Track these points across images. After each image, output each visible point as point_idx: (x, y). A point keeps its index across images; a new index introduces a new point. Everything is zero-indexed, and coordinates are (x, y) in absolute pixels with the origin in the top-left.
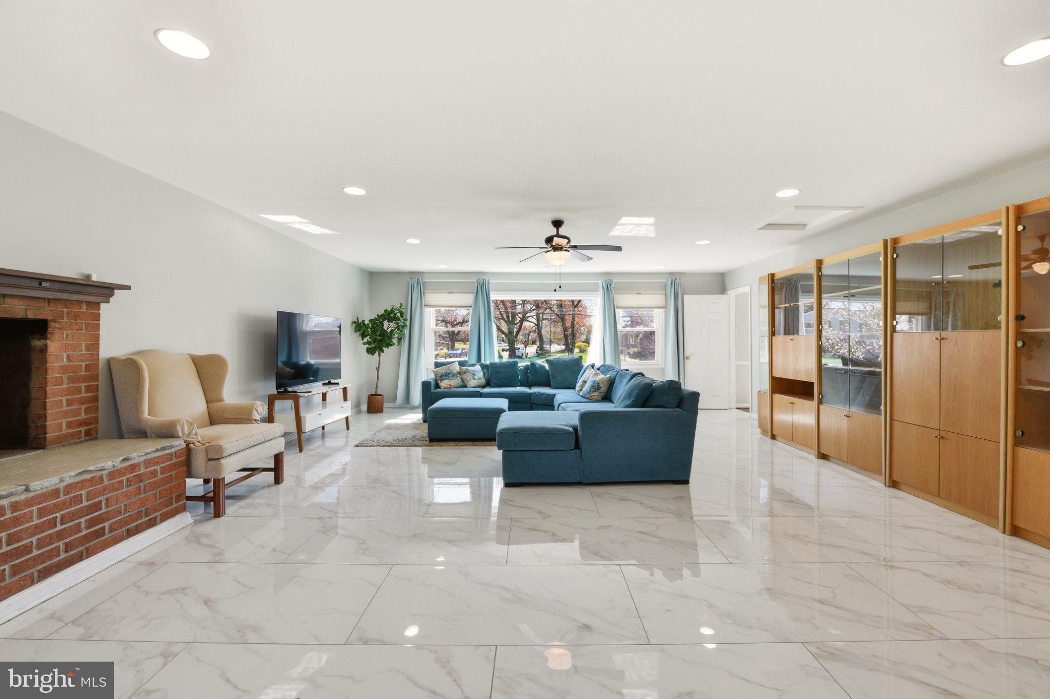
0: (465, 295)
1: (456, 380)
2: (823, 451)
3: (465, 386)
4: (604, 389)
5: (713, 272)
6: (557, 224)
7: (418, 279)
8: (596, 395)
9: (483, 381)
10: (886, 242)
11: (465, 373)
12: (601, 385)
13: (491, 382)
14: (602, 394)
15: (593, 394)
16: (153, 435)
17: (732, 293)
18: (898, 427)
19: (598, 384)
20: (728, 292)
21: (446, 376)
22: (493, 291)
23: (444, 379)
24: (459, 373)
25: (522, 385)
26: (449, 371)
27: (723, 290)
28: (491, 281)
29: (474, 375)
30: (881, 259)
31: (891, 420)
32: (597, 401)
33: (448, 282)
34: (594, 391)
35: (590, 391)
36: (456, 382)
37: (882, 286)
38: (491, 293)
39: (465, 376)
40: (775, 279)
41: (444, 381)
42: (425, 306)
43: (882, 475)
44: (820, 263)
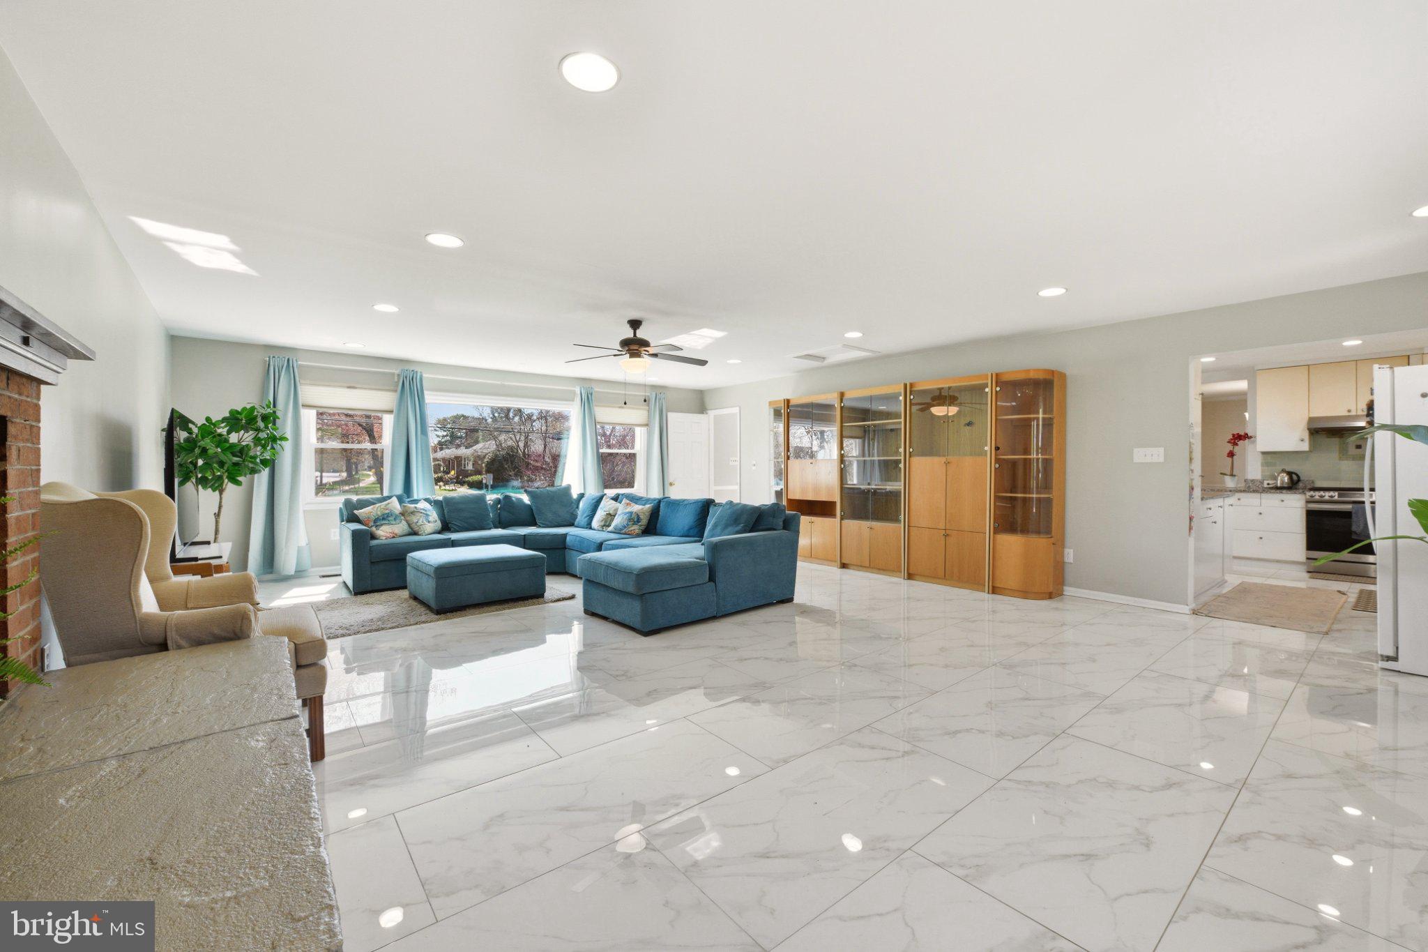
0: (380, 393)
1: (401, 525)
2: (844, 561)
3: (415, 533)
4: (644, 521)
5: (691, 388)
6: (635, 324)
7: (288, 360)
8: (636, 529)
9: (439, 525)
10: (905, 386)
11: (413, 513)
12: (642, 517)
13: (450, 525)
14: (643, 528)
15: (632, 528)
16: (183, 643)
17: (712, 413)
18: (914, 532)
19: (638, 516)
20: (709, 412)
21: (384, 519)
22: (428, 390)
23: (382, 525)
24: (402, 514)
25: (496, 527)
26: (387, 512)
27: (702, 409)
28: (424, 375)
29: (427, 515)
30: (901, 398)
31: (909, 526)
32: (638, 536)
33: (340, 370)
34: (633, 524)
35: (628, 525)
36: (400, 527)
37: (902, 420)
38: (426, 392)
39: (414, 519)
40: (790, 404)
41: (383, 528)
42: (303, 406)
43: (901, 572)
44: (842, 395)
